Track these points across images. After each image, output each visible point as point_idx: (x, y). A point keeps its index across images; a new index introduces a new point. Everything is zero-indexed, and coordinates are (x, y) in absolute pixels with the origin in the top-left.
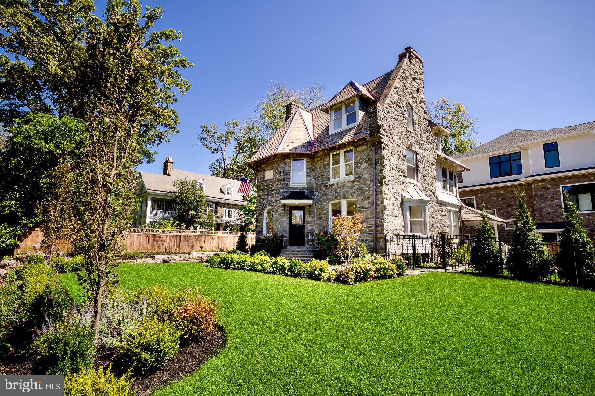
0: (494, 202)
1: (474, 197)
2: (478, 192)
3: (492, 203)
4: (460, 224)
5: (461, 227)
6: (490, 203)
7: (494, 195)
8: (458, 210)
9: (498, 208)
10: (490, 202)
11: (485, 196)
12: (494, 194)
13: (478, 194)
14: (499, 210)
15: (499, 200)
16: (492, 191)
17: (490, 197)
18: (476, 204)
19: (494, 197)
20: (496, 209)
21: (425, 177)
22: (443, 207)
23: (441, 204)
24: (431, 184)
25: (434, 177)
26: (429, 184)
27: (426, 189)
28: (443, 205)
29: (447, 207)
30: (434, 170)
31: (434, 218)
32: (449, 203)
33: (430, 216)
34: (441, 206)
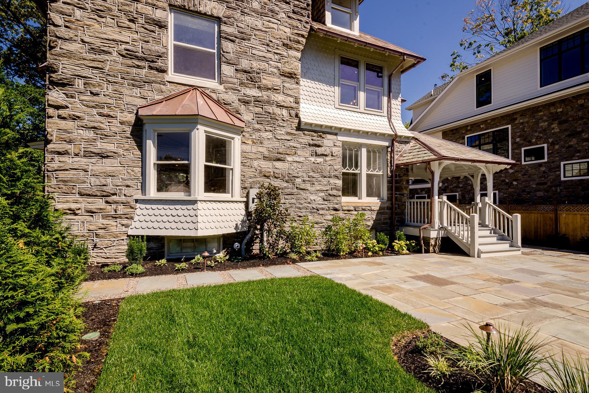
0: (544, 131)
1: (509, 126)
2: (515, 117)
3: (540, 132)
4: (391, 172)
5: (392, 176)
6: (536, 134)
7: (545, 118)
8: (387, 144)
9: (550, 140)
10: (536, 131)
11: (527, 122)
12: (545, 115)
13: (516, 119)
14: (553, 144)
15: (553, 126)
16: (541, 111)
17: (537, 123)
18: (512, 138)
19: (545, 121)
20: (547, 143)
21: (249, 73)
22: (323, 138)
23: (315, 132)
24: (275, 89)
25: (291, 74)
26: (270, 89)
27: (252, 99)
28: (324, 133)
29: (340, 138)
30: (294, 60)
31: (282, 160)
32: (346, 130)
33: (265, 156)
34: (316, 135)
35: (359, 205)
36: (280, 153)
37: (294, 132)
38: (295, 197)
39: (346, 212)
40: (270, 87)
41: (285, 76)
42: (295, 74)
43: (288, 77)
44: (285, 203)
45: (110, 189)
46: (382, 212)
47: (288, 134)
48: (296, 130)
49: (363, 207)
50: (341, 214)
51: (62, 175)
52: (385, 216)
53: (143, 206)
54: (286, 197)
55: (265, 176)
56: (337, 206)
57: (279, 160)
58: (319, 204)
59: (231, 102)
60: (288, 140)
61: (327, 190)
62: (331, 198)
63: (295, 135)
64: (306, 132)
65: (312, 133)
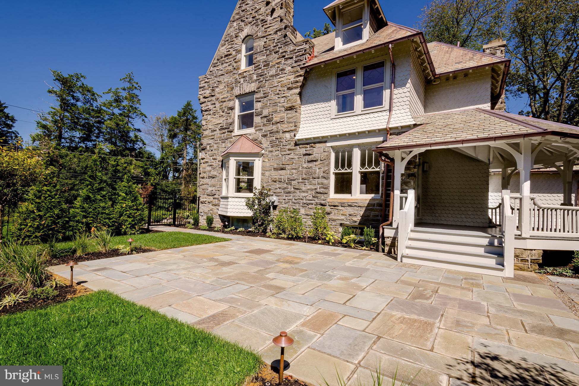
4: (384, 167)
5: (384, 172)
8: (381, 139)
21: (267, 117)
22: (314, 147)
23: (307, 144)
24: (281, 122)
25: (290, 107)
26: (278, 123)
27: (268, 133)
28: (315, 143)
29: (329, 144)
30: (294, 96)
31: (284, 169)
32: (331, 136)
33: (275, 168)
34: (308, 146)
35: (344, 201)
36: (283, 165)
37: (293, 148)
38: (292, 195)
39: (332, 207)
40: (278, 121)
41: (288, 110)
42: (294, 106)
43: (289, 110)
44: (285, 199)
45: (214, 192)
46: (371, 209)
47: (289, 150)
48: (295, 146)
49: (349, 204)
50: (328, 209)
51: (203, 187)
52: (375, 213)
53: (223, 200)
54: (286, 195)
55: (273, 181)
56: (323, 202)
57: (282, 169)
58: (309, 200)
59: (257, 138)
60: (289, 154)
61: (315, 189)
62: (318, 195)
63: (293, 150)
64: (301, 146)
65: (305, 146)
